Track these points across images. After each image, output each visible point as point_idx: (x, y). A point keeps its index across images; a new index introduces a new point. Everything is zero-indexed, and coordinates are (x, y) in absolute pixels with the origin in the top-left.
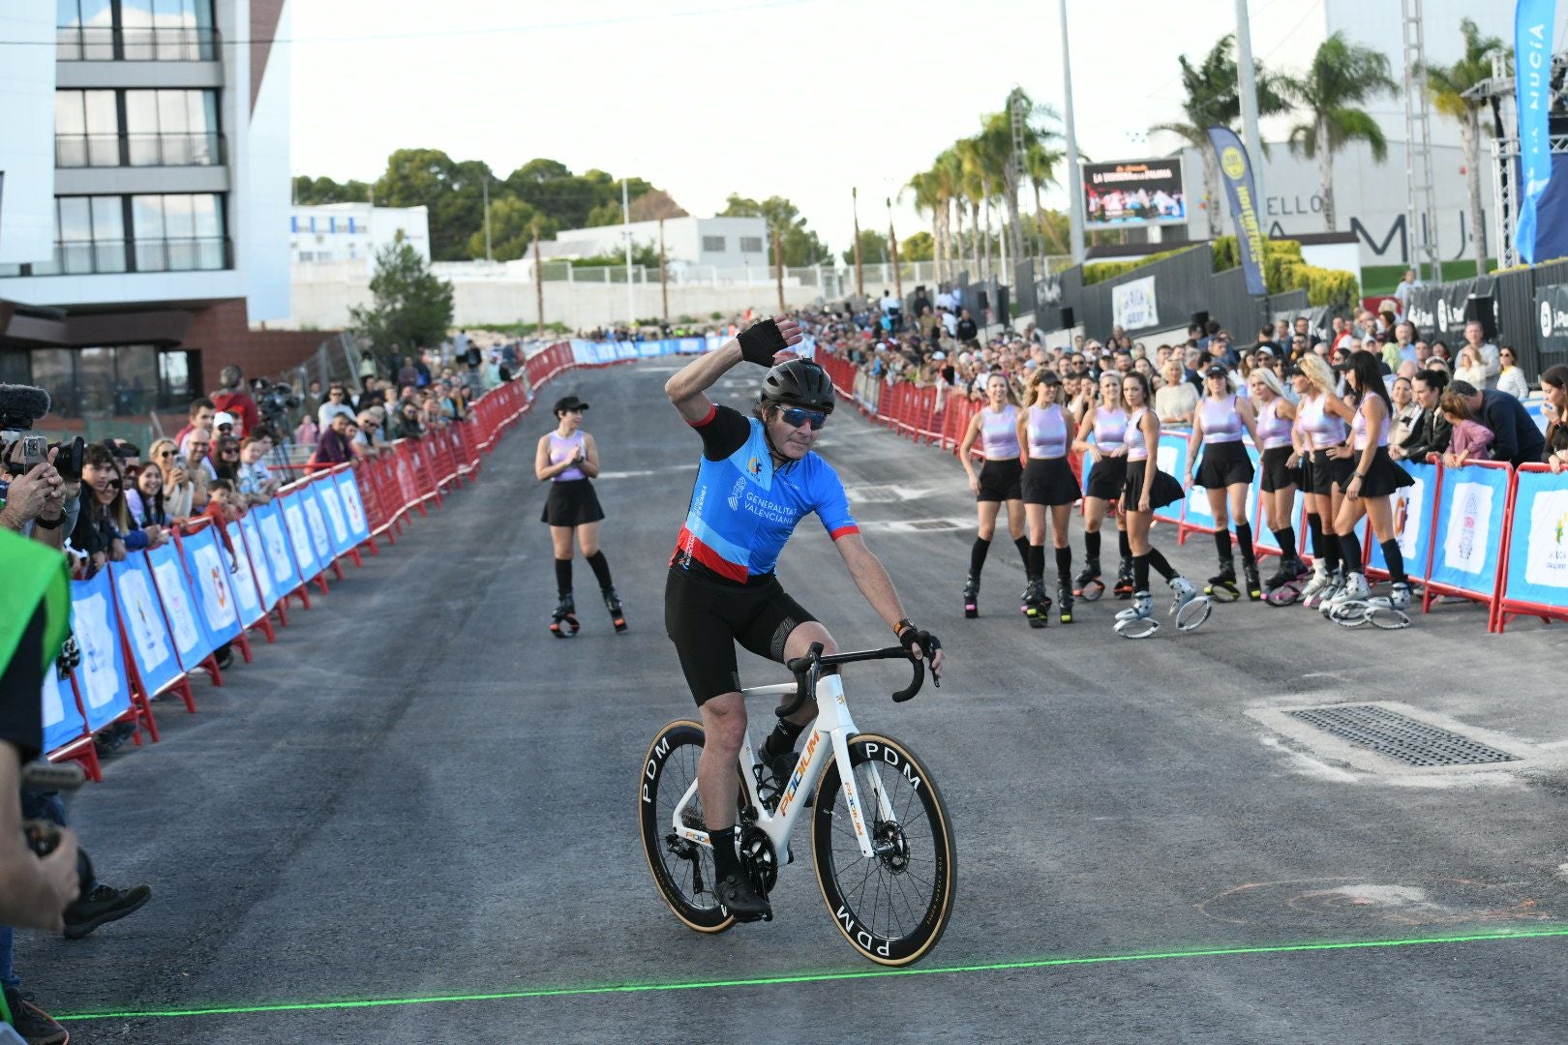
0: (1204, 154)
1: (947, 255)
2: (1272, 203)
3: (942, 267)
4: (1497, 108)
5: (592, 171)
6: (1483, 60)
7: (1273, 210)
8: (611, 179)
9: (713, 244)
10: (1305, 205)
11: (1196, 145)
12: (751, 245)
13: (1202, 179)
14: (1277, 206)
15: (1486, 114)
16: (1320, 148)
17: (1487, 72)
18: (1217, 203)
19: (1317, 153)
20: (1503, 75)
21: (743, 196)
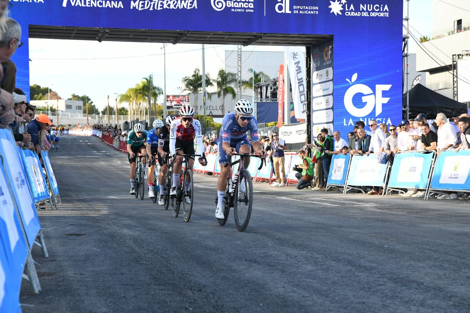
0: (195, 95)
1: (132, 114)
2: (210, 107)
3: (131, 117)
4: (261, 89)
5: (35, 85)
6: (259, 77)
7: (210, 109)
8: (40, 87)
9: (68, 107)
10: (218, 108)
11: (193, 92)
12: (79, 108)
13: (194, 101)
14: (211, 108)
15: (259, 90)
16: (221, 95)
17: (260, 81)
18: (197, 106)
19: (221, 96)
20: (263, 82)
21: (76, 95)
